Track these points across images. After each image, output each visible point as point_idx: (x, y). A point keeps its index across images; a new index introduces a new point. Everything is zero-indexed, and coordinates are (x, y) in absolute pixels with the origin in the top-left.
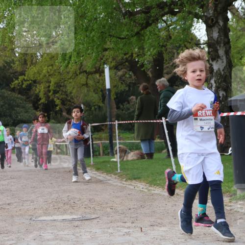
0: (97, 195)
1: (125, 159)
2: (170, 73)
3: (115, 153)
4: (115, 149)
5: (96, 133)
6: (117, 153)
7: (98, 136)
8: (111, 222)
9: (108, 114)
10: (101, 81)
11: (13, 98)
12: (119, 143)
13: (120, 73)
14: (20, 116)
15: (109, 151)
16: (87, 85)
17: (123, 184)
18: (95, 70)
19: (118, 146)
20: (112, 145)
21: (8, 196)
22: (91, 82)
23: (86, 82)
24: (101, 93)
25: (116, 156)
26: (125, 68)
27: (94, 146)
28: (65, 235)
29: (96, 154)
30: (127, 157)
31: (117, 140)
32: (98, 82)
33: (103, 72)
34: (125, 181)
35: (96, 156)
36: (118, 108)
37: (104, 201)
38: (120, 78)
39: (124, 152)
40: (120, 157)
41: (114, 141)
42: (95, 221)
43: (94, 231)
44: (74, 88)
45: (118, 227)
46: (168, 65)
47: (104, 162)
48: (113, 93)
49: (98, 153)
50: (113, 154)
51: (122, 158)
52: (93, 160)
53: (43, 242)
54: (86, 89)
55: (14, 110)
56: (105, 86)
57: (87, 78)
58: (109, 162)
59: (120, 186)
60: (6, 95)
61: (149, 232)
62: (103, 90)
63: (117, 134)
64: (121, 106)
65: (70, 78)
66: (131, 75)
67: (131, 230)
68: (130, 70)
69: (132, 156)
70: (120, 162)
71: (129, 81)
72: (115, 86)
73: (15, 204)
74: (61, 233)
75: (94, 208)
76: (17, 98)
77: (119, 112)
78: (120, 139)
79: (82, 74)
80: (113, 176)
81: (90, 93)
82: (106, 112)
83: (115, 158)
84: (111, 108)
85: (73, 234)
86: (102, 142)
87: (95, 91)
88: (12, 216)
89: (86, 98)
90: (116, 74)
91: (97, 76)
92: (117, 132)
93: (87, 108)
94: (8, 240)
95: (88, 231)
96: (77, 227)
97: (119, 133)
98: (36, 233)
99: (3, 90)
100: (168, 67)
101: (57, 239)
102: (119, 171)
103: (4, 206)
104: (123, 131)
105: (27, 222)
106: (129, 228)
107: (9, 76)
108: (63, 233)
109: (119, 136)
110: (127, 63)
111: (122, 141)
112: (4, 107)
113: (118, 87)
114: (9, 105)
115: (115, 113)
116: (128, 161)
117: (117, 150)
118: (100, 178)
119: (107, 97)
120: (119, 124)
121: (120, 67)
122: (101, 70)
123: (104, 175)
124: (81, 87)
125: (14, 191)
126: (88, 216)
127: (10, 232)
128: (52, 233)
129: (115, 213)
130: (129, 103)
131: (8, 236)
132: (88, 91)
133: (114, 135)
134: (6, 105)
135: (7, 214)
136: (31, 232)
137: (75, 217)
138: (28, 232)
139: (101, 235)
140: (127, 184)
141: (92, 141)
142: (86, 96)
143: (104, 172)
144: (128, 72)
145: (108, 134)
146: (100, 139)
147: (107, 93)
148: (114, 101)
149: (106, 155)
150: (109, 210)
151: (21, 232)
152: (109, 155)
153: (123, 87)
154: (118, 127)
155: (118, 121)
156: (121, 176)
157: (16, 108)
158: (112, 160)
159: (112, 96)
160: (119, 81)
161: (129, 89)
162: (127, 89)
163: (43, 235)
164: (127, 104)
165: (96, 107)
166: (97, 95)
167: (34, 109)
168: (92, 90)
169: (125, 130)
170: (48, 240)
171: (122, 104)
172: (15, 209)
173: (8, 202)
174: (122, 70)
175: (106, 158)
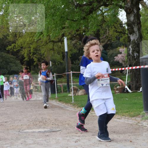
0: (60, 116)
1: (77, 95)
2: (104, 42)
3: (70, 90)
4: (71, 88)
5: (59, 79)
6: (71, 91)
7: (60, 80)
8: (68, 133)
9: (66, 67)
10: (62, 47)
11: (8, 57)
12: (73, 85)
13: (73, 42)
14: (13, 68)
15: (67, 89)
16: (53, 49)
17: (76, 110)
18: (58, 40)
19: (72, 87)
20: (69, 86)
21: (5, 117)
22: (56, 48)
23: (53, 47)
24: (62, 54)
25: (71, 92)
26: (77, 39)
27: (58, 86)
28: (40, 141)
29: (59, 91)
30: (78, 93)
31: (72, 83)
32: (60, 48)
33: (63, 41)
34: (77, 108)
35: (59, 92)
36: (72, 63)
37: (64, 120)
38: (74, 45)
39: (76, 90)
40: (74, 93)
41: (70, 84)
42: (58, 133)
43: (58, 139)
44: (45, 51)
45: (72, 136)
46: (103, 37)
47: (64, 96)
48: (69, 54)
49: (60, 91)
50: (69, 91)
51: (75, 94)
52: (57, 95)
53: (26, 145)
54: (53, 52)
55: (9, 64)
56: (65, 50)
57: (53, 45)
58: (67, 96)
59: (73, 111)
60: (4, 55)
61: (91, 139)
62: (63, 52)
63: (72, 79)
64: (74, 62)
65: (43, 45)
66: (80, 43)
67: (80, 138)
68: (80, 40)
69: (81, 93)
70: (74, 96)
71: (79, 47)
72: (70, 50)
73: (10, 122)
74: (38, 139)
75: (58, 124)
76: (11, 57)
77: (73, 66)
78: (73, 82)
79: (51, 43)
80: (69, 105)
81: (56, 54)
82: (65, 66)
83: (70, 94)
84: (68, 64)
85: (45, 141)
86: (63, 84)
87: (58, 53)
88: (8, 130)
89: (53, 57)
90: (71, 43)
91: (60, 44)
92: (72, 78)
93: (53, 64)
94: (5, 144)
95: (54, 139)
96: (47, 136)
97: (73, 79)
98: (22, 140)
99: (2, 53)
100: (103, 38)
101: (35, 144)
102: (73, 102)
103: (3, 124)
104: (75, 77)
105: (17, 133)
106: (79, 136)
107: (6, 44)
108: (39, 140)
109: (73, 80)
110: (78, 36)
111: (75, 84)
112: (3, 63)
113: (72, 51)
114: (6, 62)
115: (70, 67)
116: (78, 96)
117: (71, 89)
118: (61, 106)
119: (66, 57)
120: (73, 73)
121: (73, 38)
122: (62, 40)
123: (64, 104)
124: (49, 51)
125: (9, 114)
126: (54, 130)
127: (6, 139)
128: (32, 140)
129: (70, 127)
130: (79, 60)
131: (5, 142)
132: (54, 53)
133: (70, 80)
134: (4, 62)
135: (4, 128)
136: (19, 139)
137: (46, 130)
138: (17, 139)
139: (62, 141)
140: (78, 110)
141: (57, 84)
142: (53, 56)
143: (64, 103)
144: (79, 41)
145: (66, 80)
146: (61, 82)
147: (66, 54)
148: (70, 59)
149: (65, 92)
150: (67, 125)
151: (13, 139)
152: (67, 92)
153: (75, 51)
154: (72, 75)
155: (72, 71)
156: (74, 105)
157: (10, 64)
158: (69, 95)
159: (68, 56)
160: (73, 47)
161: (79, 51)
162: (78, 52)
163: (27, 141)
164: (78, 61)
165: (59, 63)
166: (59, 55)
167: (21, 64)
168: (57, 53)
169: (76, 77)
170: (30, 144)
171: (75, 61)
172: (10, 125)
173: (5, 121)
174: (75, 40)
175: (65, 94)
